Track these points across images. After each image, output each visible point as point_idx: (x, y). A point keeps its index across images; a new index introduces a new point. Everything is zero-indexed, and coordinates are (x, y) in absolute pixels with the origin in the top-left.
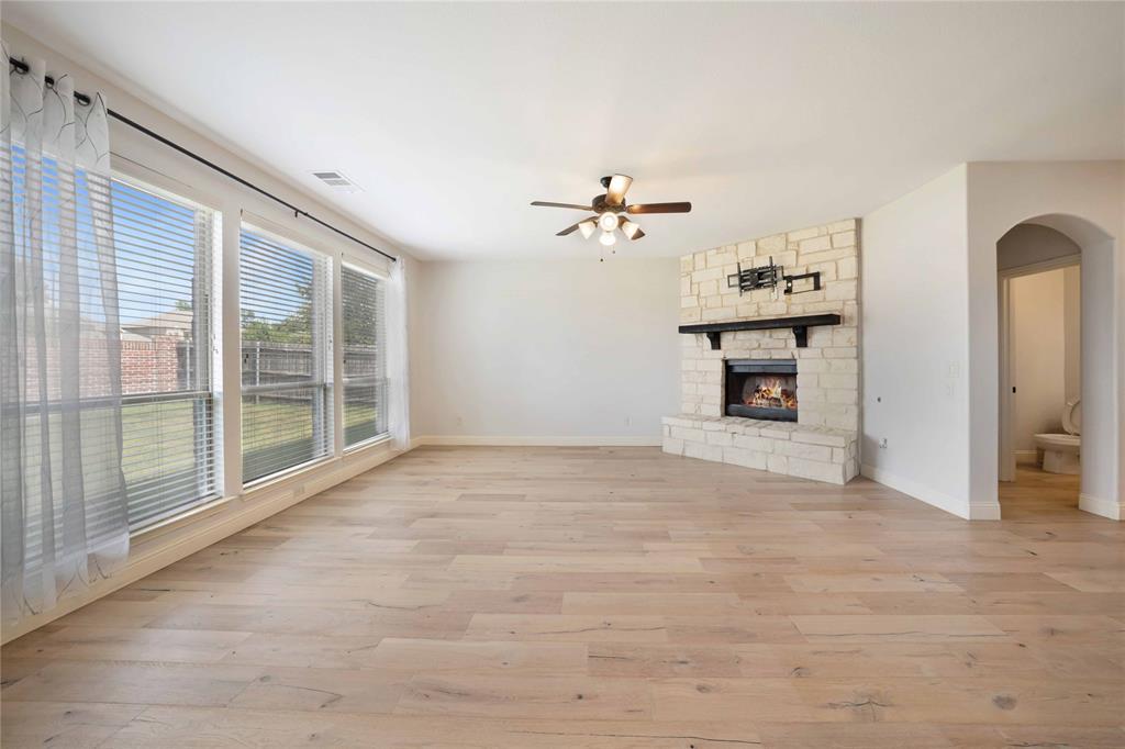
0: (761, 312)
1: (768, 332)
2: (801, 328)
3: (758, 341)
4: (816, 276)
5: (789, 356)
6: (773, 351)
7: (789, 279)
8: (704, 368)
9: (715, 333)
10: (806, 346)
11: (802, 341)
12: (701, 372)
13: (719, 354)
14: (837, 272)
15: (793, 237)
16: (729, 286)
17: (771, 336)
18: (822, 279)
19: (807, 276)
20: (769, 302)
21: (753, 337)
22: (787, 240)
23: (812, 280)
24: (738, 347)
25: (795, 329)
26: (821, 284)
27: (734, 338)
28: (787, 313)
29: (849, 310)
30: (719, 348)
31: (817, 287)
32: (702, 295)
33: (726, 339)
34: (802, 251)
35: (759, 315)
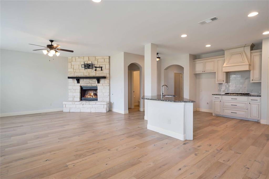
0: (90, 74)
1: (91, 80)
2: (98, 79)
3: (89, 81)
4: (101, 67)
5: (96, 85)
6: (92, 84)
7: (96, 67)
8: (75, 88)
9: (78, 79)
10: (99, 83)
11: (99, 82)
12: (74, 89)
13: (79, 85)
14: (105, 67)
15: (97, 58)
16: (82, 67)
17: (92, 81)
18: (102, 68)
19: (99, 67)
20: (91, 72)
21: (88, 80)
22: (95, 58)
23: (100, 68)
24: (84, 83)
25: (97, 79)
26: (102, 69)
27: (83, 81)
28: (96, 75)
29: (108, 76)
30: (79, 83)
31: (102, 70)
32: (74, 69)
33: (81, 81)
34: (99, 61)
35: (89, 75)
